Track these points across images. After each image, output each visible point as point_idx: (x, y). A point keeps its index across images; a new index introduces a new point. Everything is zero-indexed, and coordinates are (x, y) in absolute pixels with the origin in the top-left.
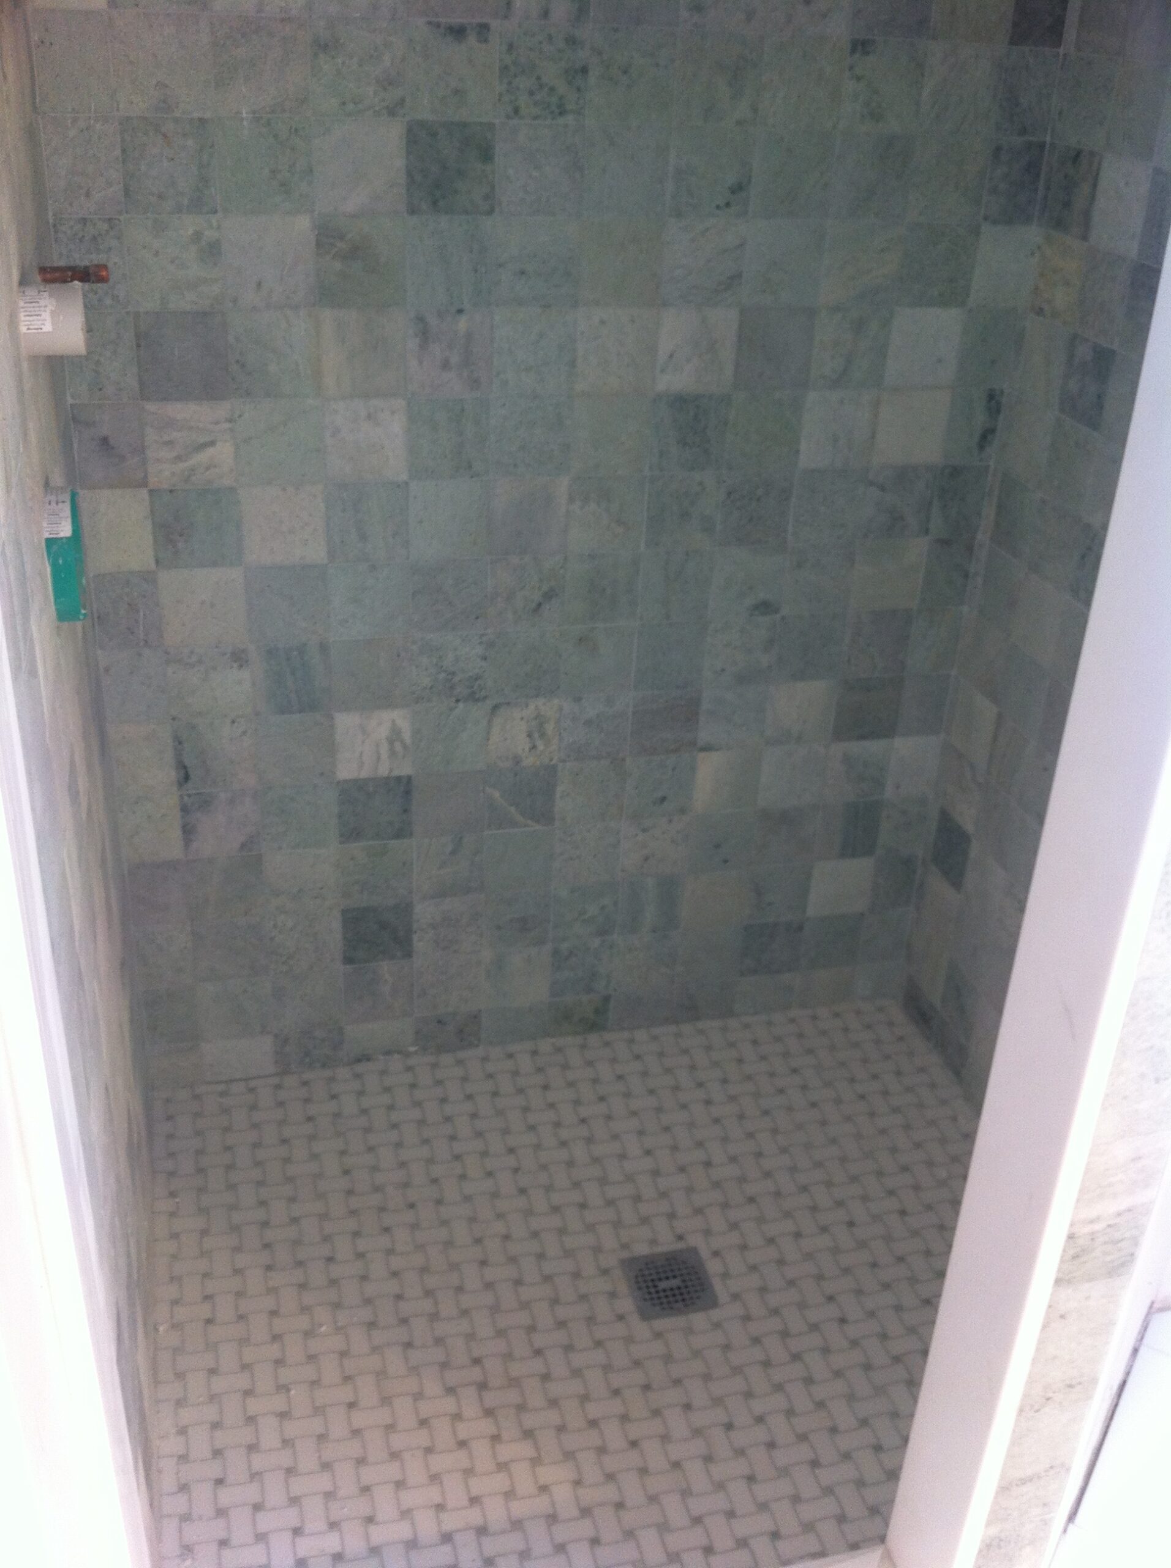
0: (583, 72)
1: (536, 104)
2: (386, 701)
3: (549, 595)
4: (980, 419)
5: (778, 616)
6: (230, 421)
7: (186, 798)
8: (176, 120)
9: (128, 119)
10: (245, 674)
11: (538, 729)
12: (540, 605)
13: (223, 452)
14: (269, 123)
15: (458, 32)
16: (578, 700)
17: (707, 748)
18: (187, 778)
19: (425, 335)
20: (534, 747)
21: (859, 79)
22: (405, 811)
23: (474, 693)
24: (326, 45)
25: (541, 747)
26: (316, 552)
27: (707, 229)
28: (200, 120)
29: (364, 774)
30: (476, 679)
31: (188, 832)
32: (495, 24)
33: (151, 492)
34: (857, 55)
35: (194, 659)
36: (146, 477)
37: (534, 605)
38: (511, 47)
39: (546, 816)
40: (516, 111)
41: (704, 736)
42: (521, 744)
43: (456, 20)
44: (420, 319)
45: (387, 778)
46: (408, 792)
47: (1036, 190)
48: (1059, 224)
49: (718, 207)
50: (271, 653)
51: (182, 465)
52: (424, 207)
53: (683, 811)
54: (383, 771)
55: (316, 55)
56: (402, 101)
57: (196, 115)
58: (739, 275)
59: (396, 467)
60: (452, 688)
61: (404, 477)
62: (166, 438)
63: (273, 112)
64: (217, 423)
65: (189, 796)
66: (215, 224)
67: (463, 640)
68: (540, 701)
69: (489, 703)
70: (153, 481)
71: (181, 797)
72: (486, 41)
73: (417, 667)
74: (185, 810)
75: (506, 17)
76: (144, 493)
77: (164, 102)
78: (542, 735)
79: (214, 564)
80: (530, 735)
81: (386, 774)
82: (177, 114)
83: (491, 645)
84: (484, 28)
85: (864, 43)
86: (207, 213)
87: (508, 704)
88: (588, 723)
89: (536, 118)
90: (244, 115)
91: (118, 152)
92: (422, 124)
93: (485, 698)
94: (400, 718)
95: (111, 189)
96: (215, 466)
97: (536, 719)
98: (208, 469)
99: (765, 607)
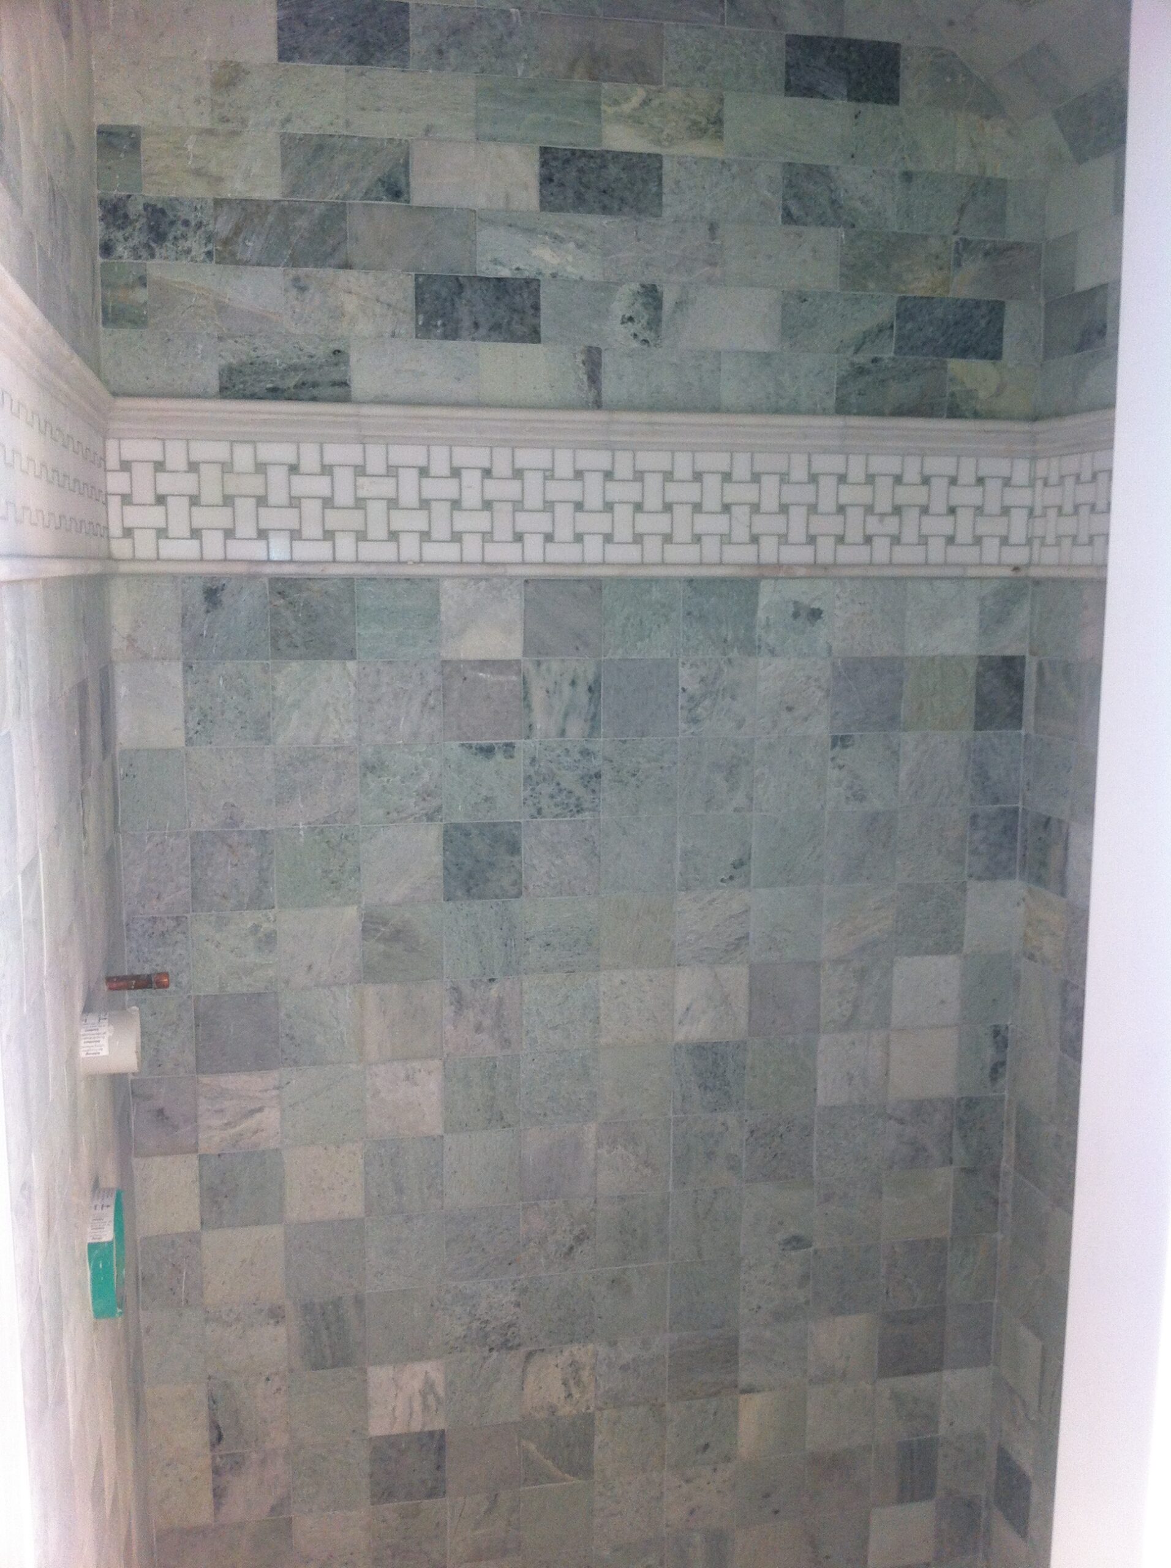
0: (596, 777)
1: (556, 805)
2: (418, 1353)
3: (580, 1239)
4: (989, 1054)
5: (811, 1250)
6: (278, 1088)
7: (218, 1459)
8: (241, 833)
9: (198, 833)
10: (281, 1330)
11: (573, 1374)
12: (571, 1248)
13: (271, 1117)
14: (322, 831)
15: (488, 751)
16: (613, 1344)
17: (750, 1390)
18: (220, 1438)
19: (460, 1003)
20: (570, 1395)
21: (841, 767)
22: (438, 1468)
23: (507, 1341)
24: (374, 767)
25: (577, 1396)
26: (354, 1207)
27: (714, 900)
28: (262, 831)
29: (397, 1429)
30: (509, 1326)
31: (219, 1494)
32: (519, 743)
33: (201, 1157)
34: (837, 749)
35: (233, 1316)
36: (197, 1143)
37: (565, 1250)
38: (533, 760)
39: (584, 1470)
40: (539, 811)
41: (744, 1378)
42: (556, 1392)
43: (484, 742)
44: (456, 989)
45: (420, 1433)
46: (441, 1448)
47: (1014, 849)
48: (1039, 880)
49: (722, 880)
50: (307, 1308)
51: (232, 1131)
52: (459, 893)
53: (728, 1459)
54: (416, 1426)
55: (365, 775)
56: (439, 809)
57: (259, 828)
58: (746, 937)
59: (432, 1122)
60: (486, 1336)
61: (439, 1131)
62: (217, 1107)
63: (326, 822)
64: (266, 1091)
65: (221, 1457)
66: (272, 919)
67: (497, 1287)
68: (575, 1348)
69: (523, 1351)
70: (203, 1147)
71: (213, 1458)
72: (512, 757)
73: (451, 1316)
74: (216, 1471)
75: (528, 737)
76: (194, 1160)
77: (231, 818)
78: (578, 1383)
79: (257, 1223)
80: (565, 1383)
81: (418, 1430)
82: (242, 828)
83: (524, 1290)
84: (510, 746)
85: (843, 738)
86: (265, 909)
87: (543, 1350)
88: (624, 1368)
89: (557, 816)
90: (301, 827)
91: (188, 861)
92: (457, 827)
93: (519, 1345)
94: (432, 1370)
95: (180, 893)
96: (262, 1131)
97: (571, 1365)
98: (255, 1132)
99: (797, 1242)
